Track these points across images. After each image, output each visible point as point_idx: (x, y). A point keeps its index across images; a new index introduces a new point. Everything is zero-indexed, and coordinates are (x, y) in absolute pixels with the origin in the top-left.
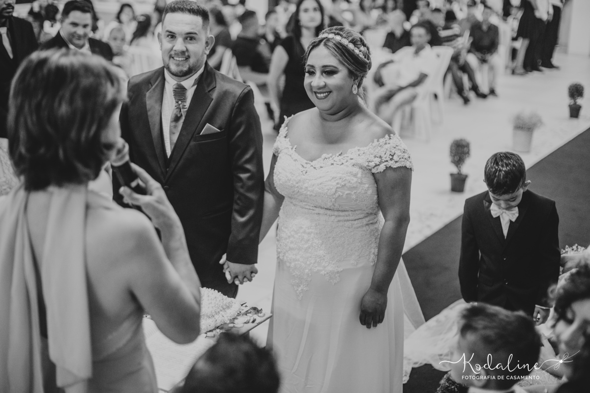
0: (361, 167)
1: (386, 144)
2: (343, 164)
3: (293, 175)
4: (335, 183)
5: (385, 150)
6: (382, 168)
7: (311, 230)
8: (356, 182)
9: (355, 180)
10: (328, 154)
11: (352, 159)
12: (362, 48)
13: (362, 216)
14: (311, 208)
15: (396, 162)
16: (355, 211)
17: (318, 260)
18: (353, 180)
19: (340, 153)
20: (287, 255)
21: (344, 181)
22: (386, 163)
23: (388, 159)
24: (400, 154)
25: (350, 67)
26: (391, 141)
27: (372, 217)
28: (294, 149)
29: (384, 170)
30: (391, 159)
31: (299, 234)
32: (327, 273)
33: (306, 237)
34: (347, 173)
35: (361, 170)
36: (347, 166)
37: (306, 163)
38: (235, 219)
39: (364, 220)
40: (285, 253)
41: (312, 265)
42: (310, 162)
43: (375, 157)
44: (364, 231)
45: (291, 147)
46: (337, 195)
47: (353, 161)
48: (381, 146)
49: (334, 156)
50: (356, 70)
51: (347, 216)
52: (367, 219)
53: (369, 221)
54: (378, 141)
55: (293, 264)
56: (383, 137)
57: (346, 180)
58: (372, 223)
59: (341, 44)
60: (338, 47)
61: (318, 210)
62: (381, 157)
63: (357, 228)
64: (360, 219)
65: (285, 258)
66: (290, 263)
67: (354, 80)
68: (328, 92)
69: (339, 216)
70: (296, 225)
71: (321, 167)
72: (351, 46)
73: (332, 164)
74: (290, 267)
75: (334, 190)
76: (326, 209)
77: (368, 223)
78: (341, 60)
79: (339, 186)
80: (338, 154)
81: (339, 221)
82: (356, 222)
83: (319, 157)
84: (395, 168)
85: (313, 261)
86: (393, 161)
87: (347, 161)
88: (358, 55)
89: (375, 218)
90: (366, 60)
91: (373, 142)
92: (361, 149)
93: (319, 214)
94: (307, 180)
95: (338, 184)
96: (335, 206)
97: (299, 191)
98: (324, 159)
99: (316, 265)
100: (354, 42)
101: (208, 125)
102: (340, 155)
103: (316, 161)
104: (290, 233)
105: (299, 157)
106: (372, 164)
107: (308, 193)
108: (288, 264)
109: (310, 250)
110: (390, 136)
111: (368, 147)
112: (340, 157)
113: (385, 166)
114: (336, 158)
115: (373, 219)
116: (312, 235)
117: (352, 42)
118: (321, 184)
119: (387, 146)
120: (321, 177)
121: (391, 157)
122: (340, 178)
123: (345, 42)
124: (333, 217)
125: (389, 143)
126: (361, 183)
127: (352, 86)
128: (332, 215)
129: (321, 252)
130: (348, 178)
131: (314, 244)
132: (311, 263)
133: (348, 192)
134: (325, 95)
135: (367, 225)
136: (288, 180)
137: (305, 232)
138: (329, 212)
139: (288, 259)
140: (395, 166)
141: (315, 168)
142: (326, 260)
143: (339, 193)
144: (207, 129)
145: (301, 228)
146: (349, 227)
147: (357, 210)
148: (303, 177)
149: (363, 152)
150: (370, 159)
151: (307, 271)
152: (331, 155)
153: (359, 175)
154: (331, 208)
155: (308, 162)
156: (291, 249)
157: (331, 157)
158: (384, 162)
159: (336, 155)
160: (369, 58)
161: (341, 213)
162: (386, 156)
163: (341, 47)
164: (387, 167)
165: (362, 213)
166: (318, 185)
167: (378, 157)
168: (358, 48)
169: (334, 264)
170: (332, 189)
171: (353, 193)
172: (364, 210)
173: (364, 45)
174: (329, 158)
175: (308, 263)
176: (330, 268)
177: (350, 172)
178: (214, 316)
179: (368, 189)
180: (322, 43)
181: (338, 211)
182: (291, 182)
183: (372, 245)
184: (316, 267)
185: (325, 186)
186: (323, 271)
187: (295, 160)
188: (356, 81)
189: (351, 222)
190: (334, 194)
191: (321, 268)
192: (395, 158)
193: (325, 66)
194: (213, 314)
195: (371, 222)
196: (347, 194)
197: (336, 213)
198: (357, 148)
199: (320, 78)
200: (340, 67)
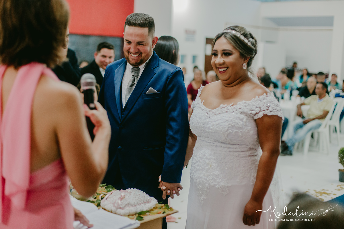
0: (246, 114)
1: (264, 99)
2: (234, 112)
3: (201, 119)
4: (227, 124)
5: (263, 103)
6: (260, 115)
7: (211, 157)
8: (242, 124)
9: (241, 123)
10: (224, 105)
11: (240, 109)
12: (251, 39)
13: (246, 149)
14: (212, 142)
15: (271, 111)
16: (241, 145)
17: (214, 177)
18: (240, 123)
19: (232, 104)
20: (195, 174)
21: (234, 123)
22: (263, 112)
23: (265, 109)
24: (273, 106)
25: (240, 51)
26: (268, 98)
27: (253, 151)
28: (202, 103)
29: (263, 117)
30: (267, 110)
31: (203, 160)
32: (220, 187)
33: (207, 161)
34: (236, 118)
35: (246, 117)
36: (237, 113)
37: (210, 111)
38: (167, 153)
39: (247, 152)
40: (194, 174)
41: (210, 181)
42: (212, 110)
43: (256, 107)
44: (247, 160)
45: (201, 102)
46: (228, 132)
47: (241, 110)
48: (260, 101)
49: (228, 106)
50: (245, 53)
51: (235, 148)
52: (250, 152)
53: (251, 154)
54: (259, 97)
55: (198, 180)
56: (262, 94)
57: (235, 122)
58: (253, 156)
59: (235, 36)
60: (233, 38)
61: (216, 144)
62: (260, 108)
63: (243, 157)
64: (245, 151)
65: (194, 176)
66: (197, 180)
67: (244, 60)
68: (226, 67)
69: (230, 148)
70: (202, 153)
71: (219, 114)
72: (242, 38)
73: (227, 112)
74: (196, 182)
75: (226, 128)
76: (221, 143)
77: (251, 155)
78: (235, 46)
79: (230, 126)
80: (231, 105)
81: (230, 151)
82: (242, 153)
83: (218, 106)
84: (270, 116)
85: (211, 178)
86: (269, 111)
87: (237, 110)
88: (247, 43)
89: (255, 152)
90: (253, 47)
91: (255, 97)
92: (247, 102)
93: (217, 146)
94: (209, 122)
95: (229, 124)
96: (227, 140)
97: (204, 130)
98: (221, 109)
99: (213, 181)
100: (245, 35)
101: (151, 88)
102: (232, 105)
103: (216, 109)
104: (198, 159)
105: (205, 107)
106: (254, 112)
107: (210, 131)
108: (195, 181)
109: (209, 171)
110: (267, 94)
111: (251, 101)
112: (233, 107)
113: (263, 114)
114: (229, 108)
115: (254, 153)
116: (212, 160)
117: (243, 35)
118: (218, 124)
119: (265, 101)
120: (218, 120)
121: (267, 108)
122: (231, 121)
123: (238, 35)
124: (226, 149)
125: (266, 99)
126: (245, 125)
127: (243, 64)
128: (225, 147)
129: (217, 172)
130: (236, 121)
131: (212, 166)
132: (210, 180)
133: (236, 130)
134: (224, 69)
135: (250, 156)
136: (198, 123)
137: (207, 158)
138: (223, 145)
139: (195, 177)
140: (270, 114)
141: (215, 114)
142: (220, 178)
143: (230, 130)
144: (150, 91)
145: (205, 155)
146: (237, 156)
147: (243, 145)
148: (207, 120)
149: (247, 104)
150: (253, 109)
151: (207, 185)
152: (226, 105)
153: (245, 120)
154: (225, 142)
155: (211, 110)
156: (198, 170)
157: (226, 106)
158: (262, 111)
159: (229, 105)
160: (255, 46)
161: (232, 146)
162: (263, 107)
163: (235, 38)
164: (264, 115)
165: (246, 148)
166: (216, 125)
167: (258, 108)
168: (248, 39)
169: (225, 181)
170: (225, 128)
171: (239, 131)
172: (248, 145)
173: (253, 38)
174: (225, 107)
175: (208, 179)
176: (222, 184)
177: (239, 118)
178: (136, 206)
179: (251, 130)
180: (223, 36)
181: (229, 144)
182: (200, 124)
183: (253, 171)
184: (213, 182)
185: (221, 126)
186: (218, 186)
187: (203, 110)
188: (246, 61)
189: (238, 153)
190: (227, 131)
191: (216, 184)
192: (270, 109)
193: (224, 50)
194: (136, 204)
195: (252, 154)
196: (235, 132)
197: (228, 146)
198: (244, 101)
199: (220, 58)
200: (234, 51)
